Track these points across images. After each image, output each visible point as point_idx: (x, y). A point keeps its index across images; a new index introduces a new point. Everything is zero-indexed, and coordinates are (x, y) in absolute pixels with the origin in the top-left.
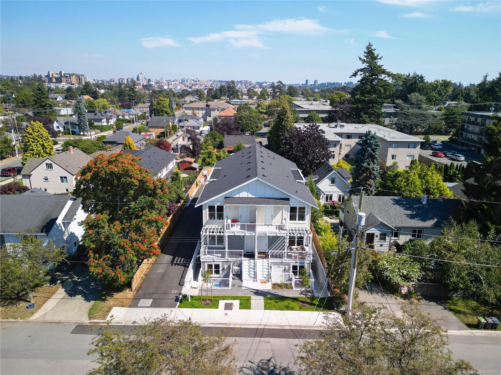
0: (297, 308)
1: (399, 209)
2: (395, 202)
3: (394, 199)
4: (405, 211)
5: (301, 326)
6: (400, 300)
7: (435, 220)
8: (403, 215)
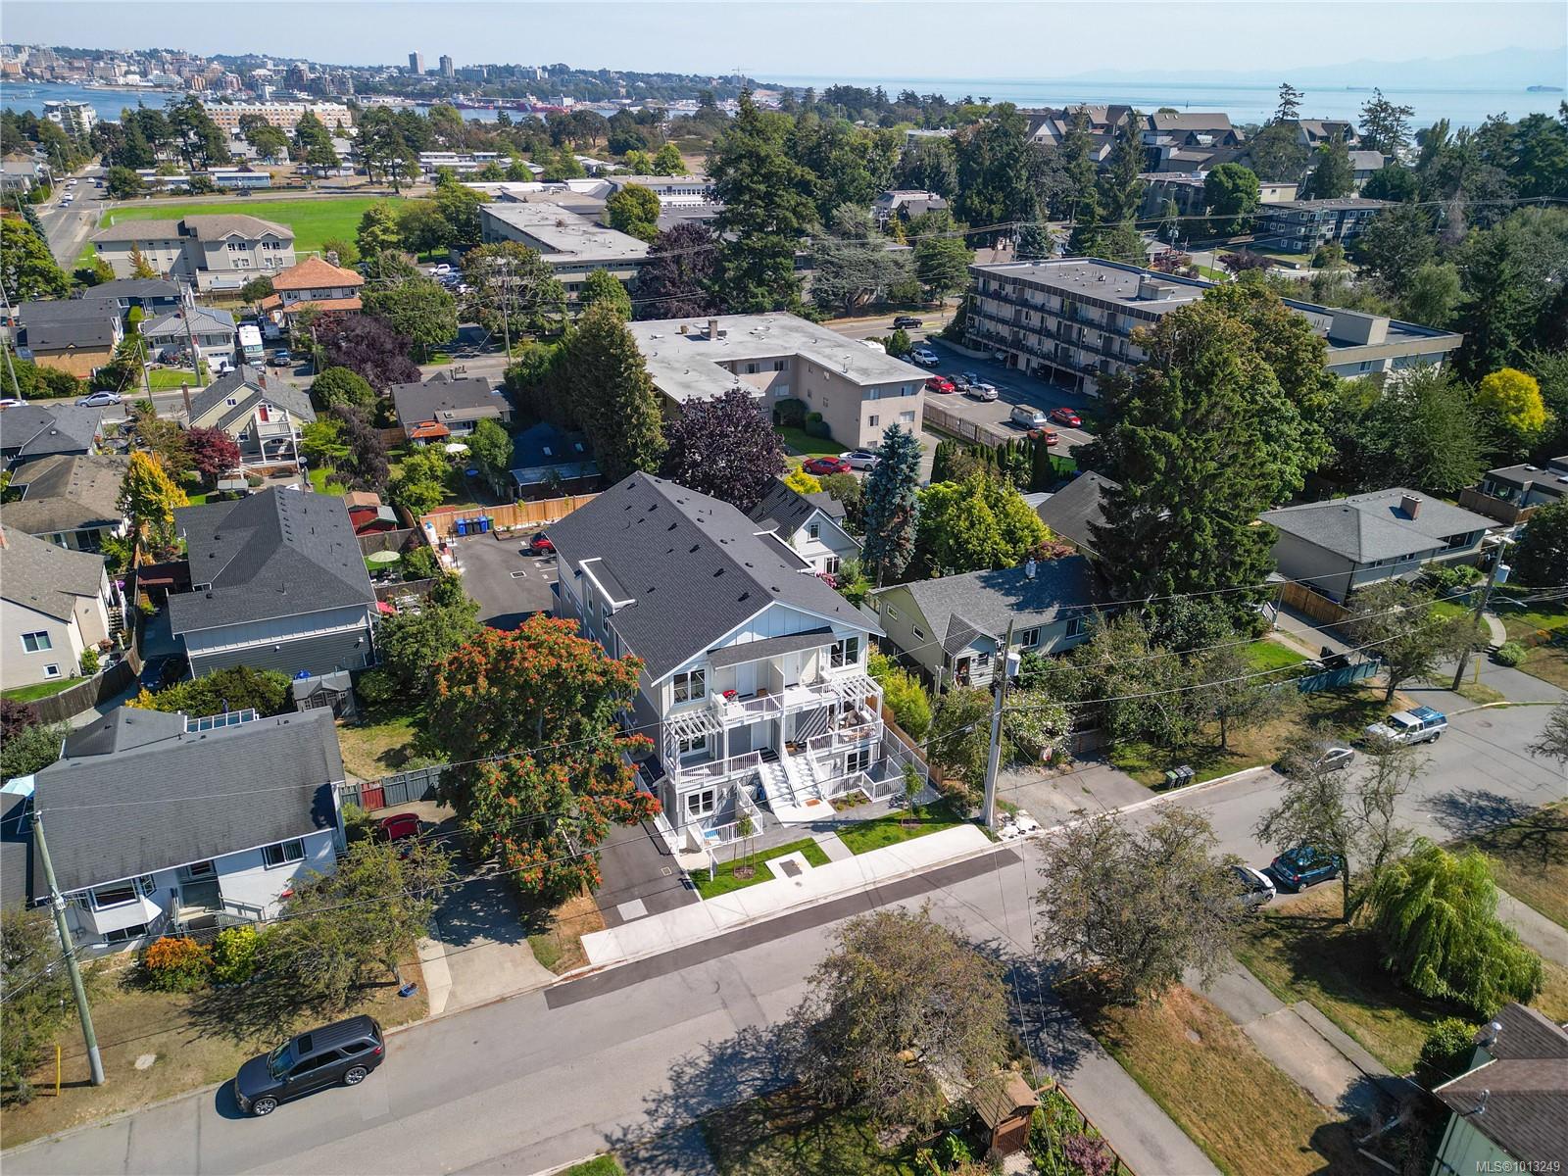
0: (903, 835)
1: (995, 596)
4: (1005, 598)
5: (929, 866)
6: (1046, 772)
7: (1056, 608)
8: (1005, 607)
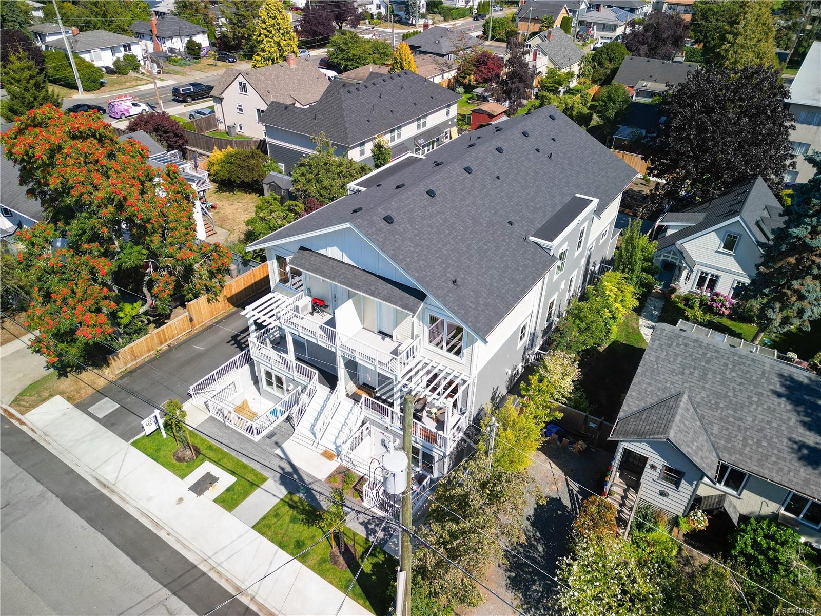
1: (785, 416)
2: (787, 387)
3: (791, 379)
4: (801, 429)
8: (785, 440)
